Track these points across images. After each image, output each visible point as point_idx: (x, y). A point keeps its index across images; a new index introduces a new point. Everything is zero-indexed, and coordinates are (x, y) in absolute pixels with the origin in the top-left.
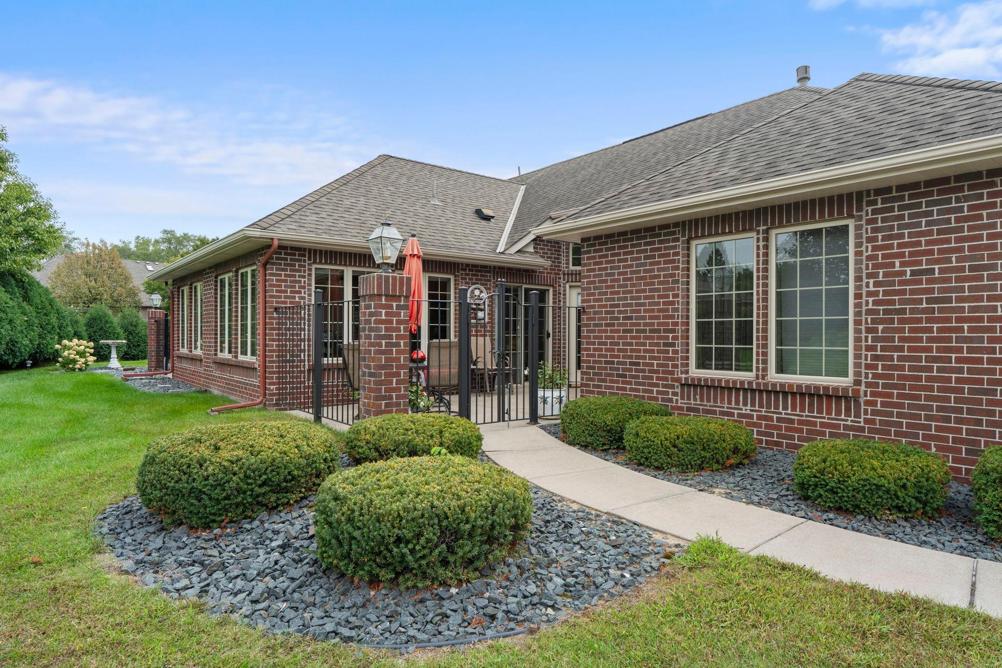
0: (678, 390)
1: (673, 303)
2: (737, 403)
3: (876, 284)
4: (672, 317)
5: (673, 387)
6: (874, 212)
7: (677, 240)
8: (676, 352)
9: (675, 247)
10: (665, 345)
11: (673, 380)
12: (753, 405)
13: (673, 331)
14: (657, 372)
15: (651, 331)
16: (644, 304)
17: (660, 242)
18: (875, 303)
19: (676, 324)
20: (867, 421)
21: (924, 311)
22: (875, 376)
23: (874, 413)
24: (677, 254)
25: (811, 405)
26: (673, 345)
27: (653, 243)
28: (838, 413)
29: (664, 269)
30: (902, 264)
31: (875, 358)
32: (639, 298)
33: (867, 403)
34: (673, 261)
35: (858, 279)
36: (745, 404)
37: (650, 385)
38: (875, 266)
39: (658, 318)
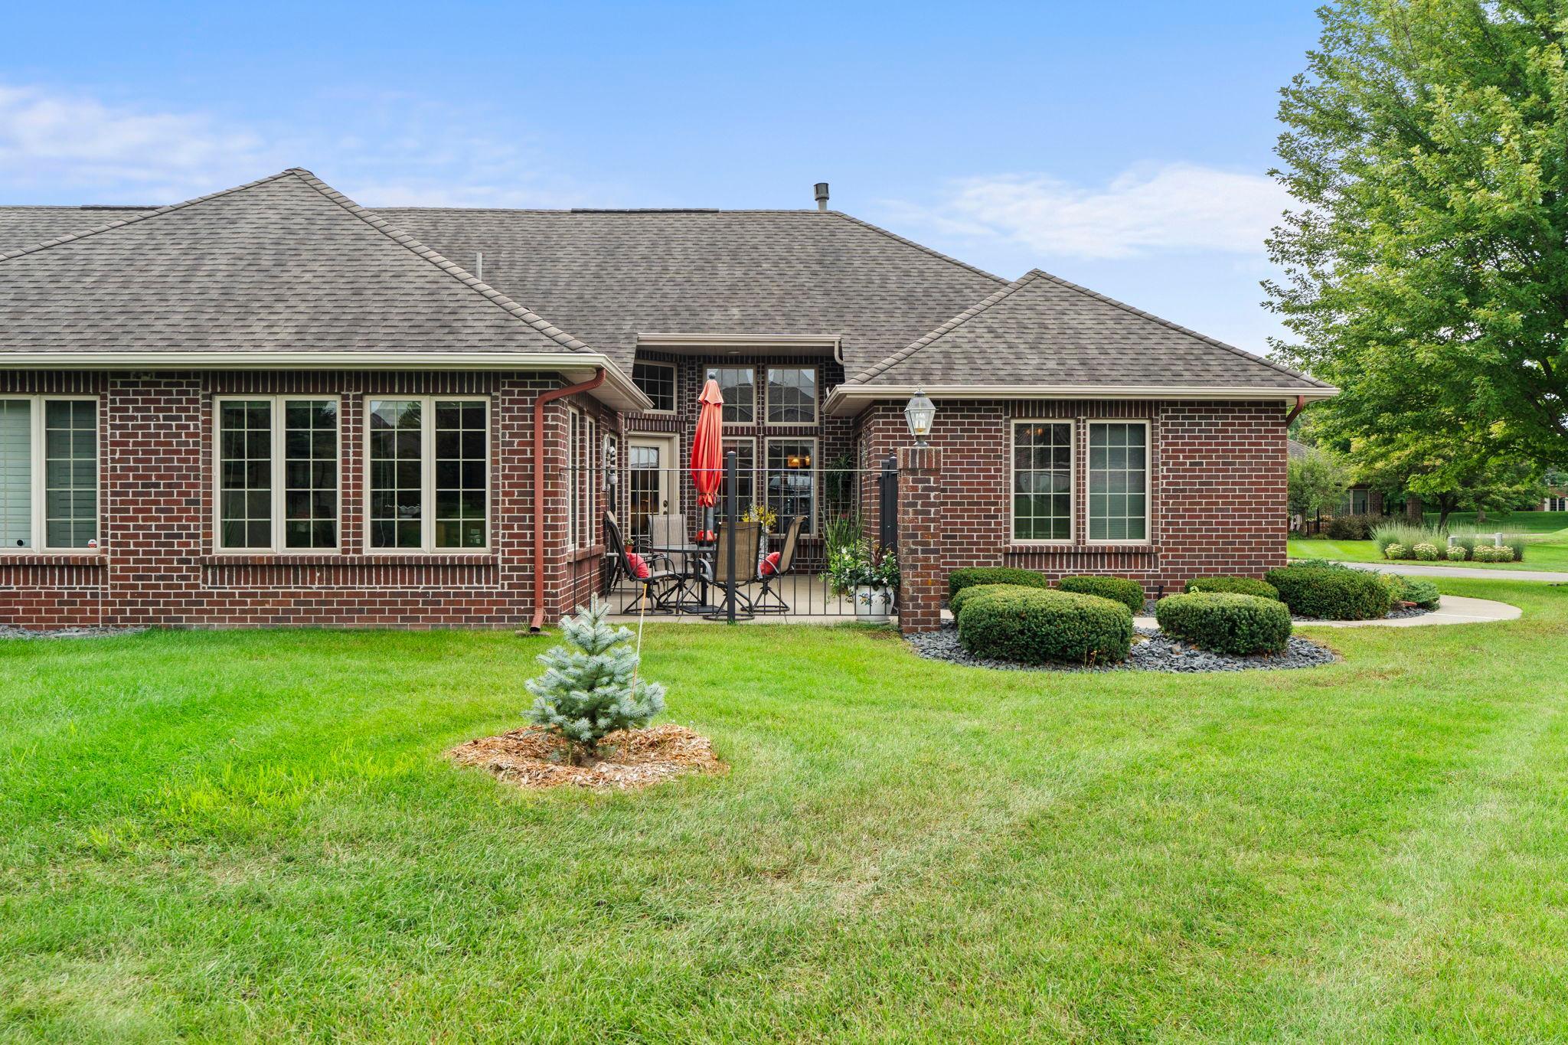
0: (1002, 560)
1: (995, 477)
2: (1061, 566)
3: (1168, 470)
4: (995, 490)
5: (995, 557)
6: (1167, 418)
7: (1000, 417)
8: (1000, 524)
9: (997, 424)
10: (986, 517)
11: (995, 550)
12: (1075, 566)
13: (996, 504)
14: (978, 543)
15: (969, 504)
16: (961, 477)
17: (979, 417)
18: (1168, 484)
19: (1000, 497)
20: (1163, 570)
21: (1198, 490)
22: (1168, 537)
23: (1168, 563)
24: (1000, 431)
25: (1123, 562)
26: (996, 517)
27: (972, 417)
28: (1143, 566)
29: (984, 444)
30: (1185, 457)
31: (1168, 523)
32: (955, 470)
33: (1163, 557)
34: (996, 437)
35: (1154, 466)
36: (1068, 566)
37: (968, 557)
38: (1168, 457)
39: (978, 490)
